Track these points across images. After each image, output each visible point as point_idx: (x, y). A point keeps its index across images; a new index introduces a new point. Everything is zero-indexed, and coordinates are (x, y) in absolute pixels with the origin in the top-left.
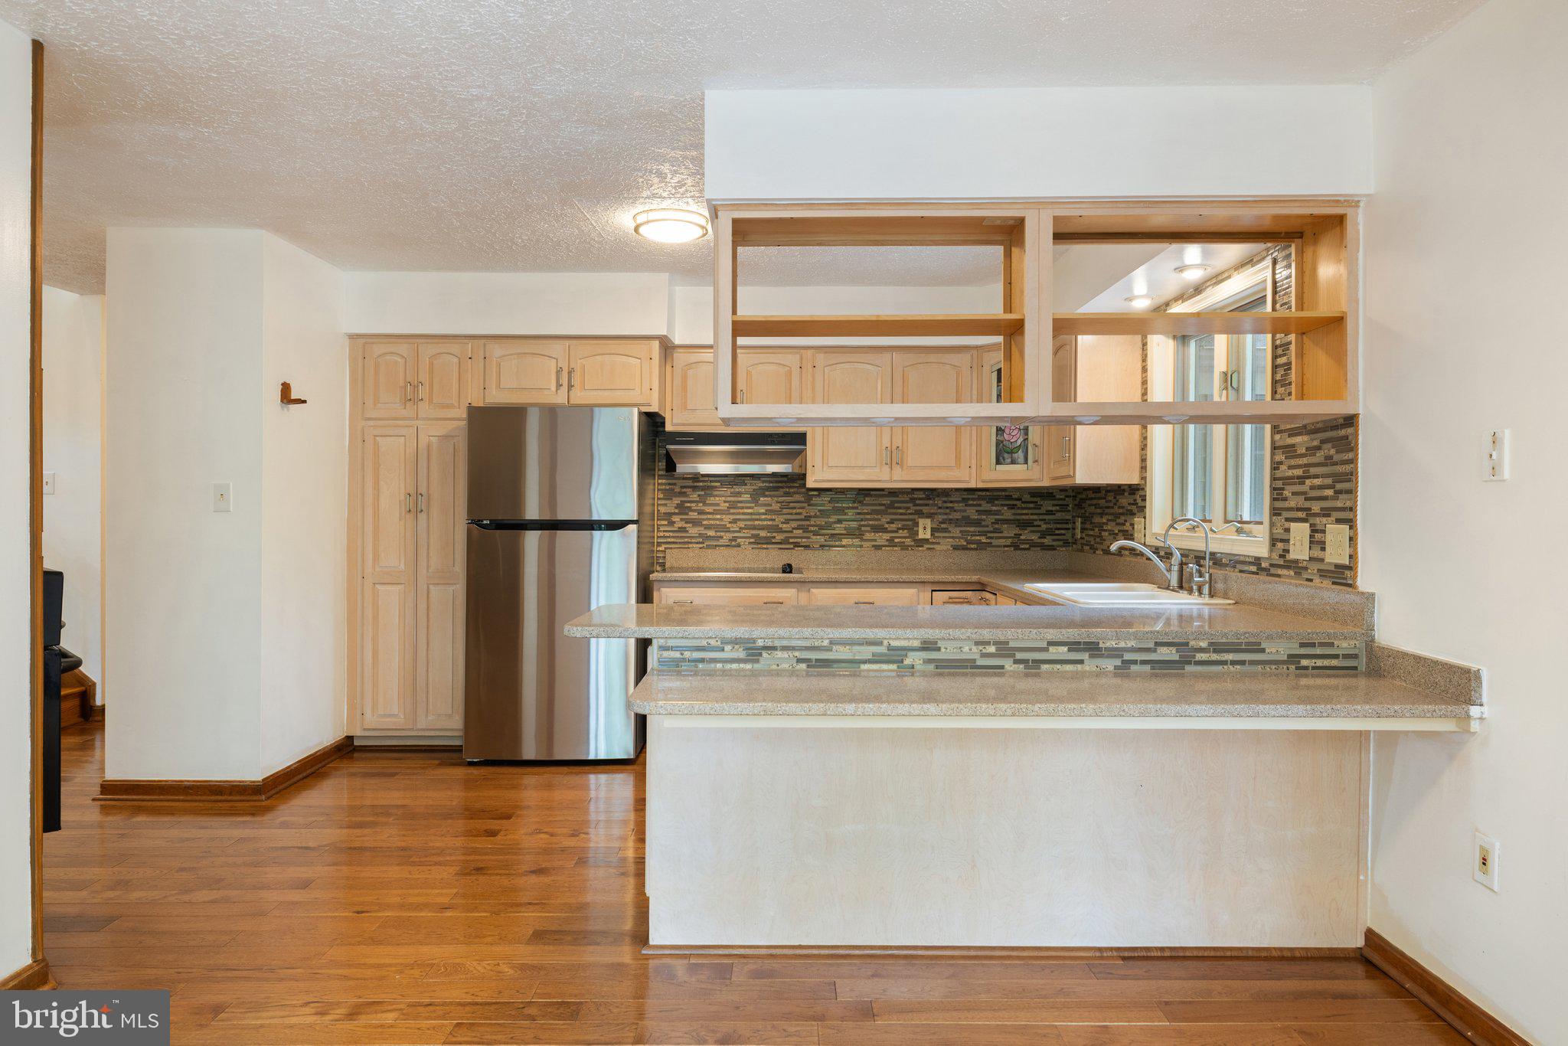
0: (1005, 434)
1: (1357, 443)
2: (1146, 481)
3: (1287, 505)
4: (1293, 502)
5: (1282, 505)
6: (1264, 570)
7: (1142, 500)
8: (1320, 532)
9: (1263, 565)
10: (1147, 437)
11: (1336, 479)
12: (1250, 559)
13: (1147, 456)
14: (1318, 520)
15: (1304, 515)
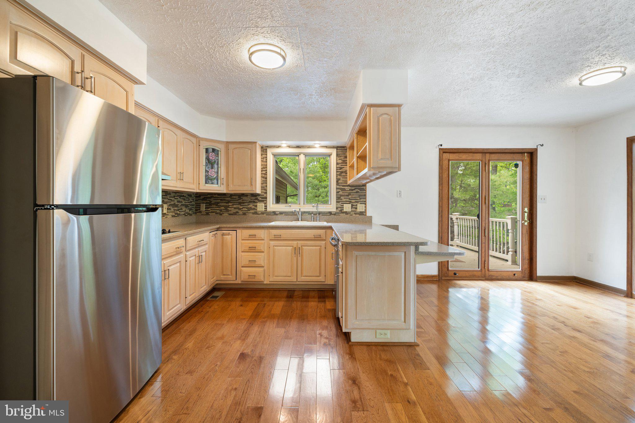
0: (209, 173)
1: (366, 190)
2: (266, 193)
3: (342, 200)
4: (344, 200)
5: (340, 200)
6: (333, 214)
7: (262, 198)
8: (355, 206)
9: (333, 213)
10: (267, 181)
11: (360, 196)
12: (327, 212)
13: (266, 186)
14: (354, 203)
15: (349, 202)
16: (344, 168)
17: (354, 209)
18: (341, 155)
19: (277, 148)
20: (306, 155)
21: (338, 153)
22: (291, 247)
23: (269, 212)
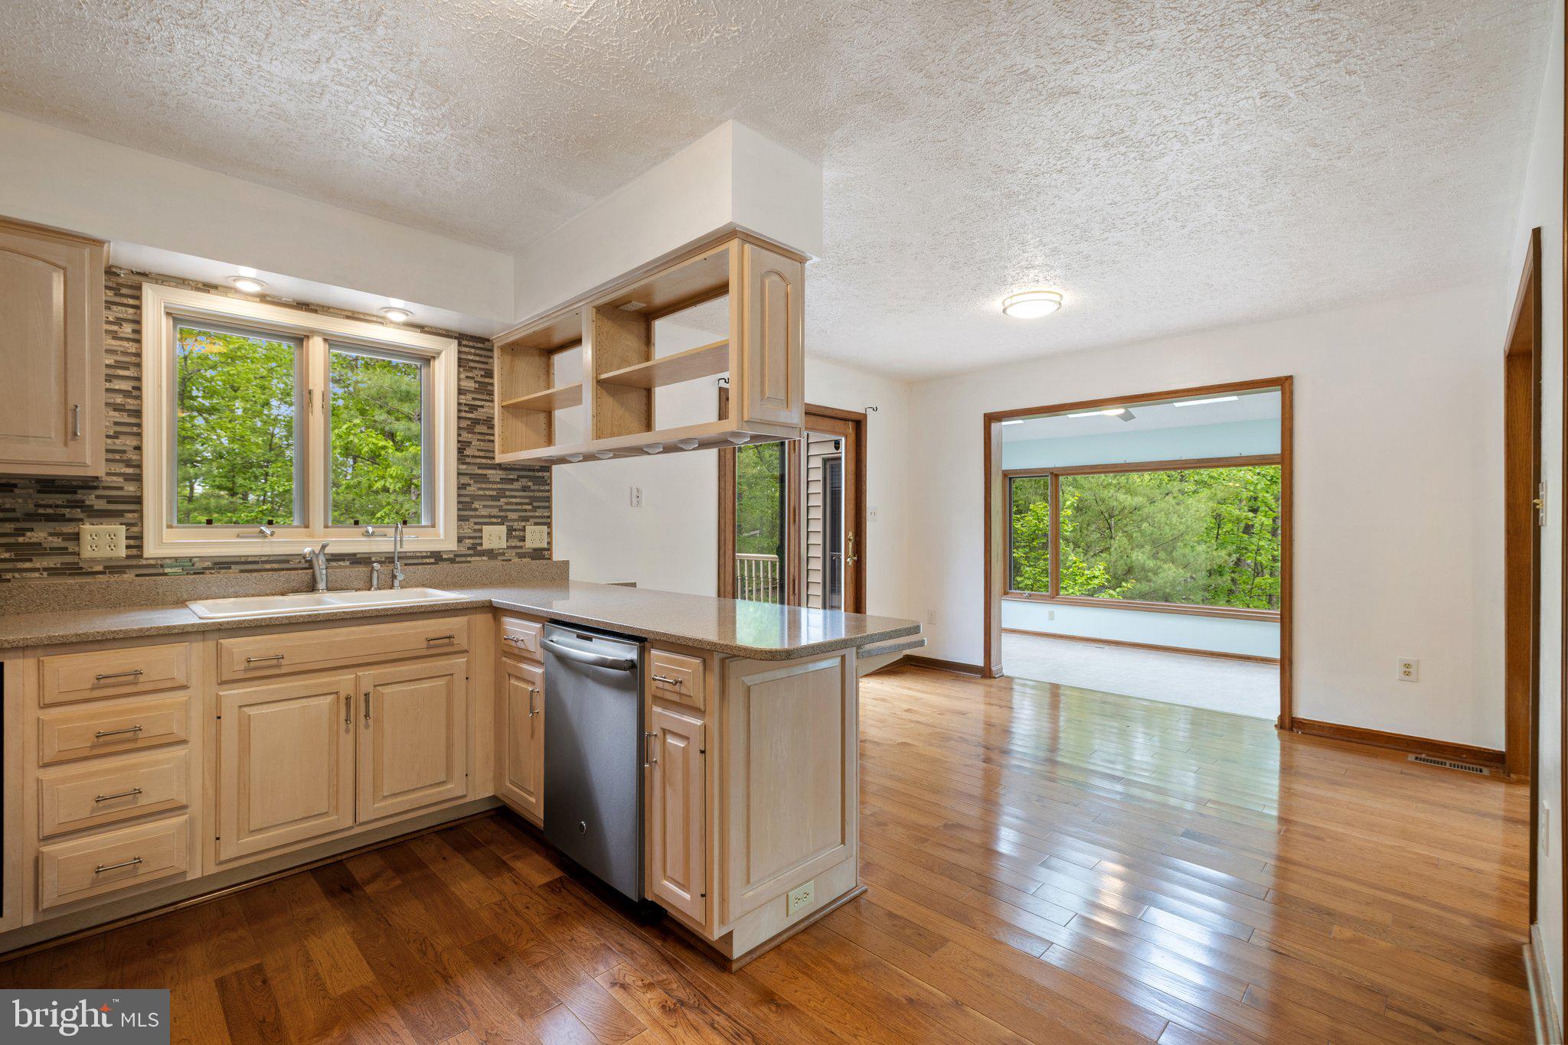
1: (551, 481)
2: (138, 478)
3: (477, 513)
4: (485, 512)
5: (473, 513)
6: (446, 560)
7: (108, 502)
8: (520, 530)
9: (445, 556)
10: (139, 425)
11: (534, 499)
12: (424, 554)
13: (138, 448)
14: (516, 523)
15: (499, 520)
16: (482, 407)
17: (515, 543)
18: (472, 364)
19: (198, 289)
20: (331, 341)
21: (463, 356)
22: (330, 698)
23: (152, 562)
